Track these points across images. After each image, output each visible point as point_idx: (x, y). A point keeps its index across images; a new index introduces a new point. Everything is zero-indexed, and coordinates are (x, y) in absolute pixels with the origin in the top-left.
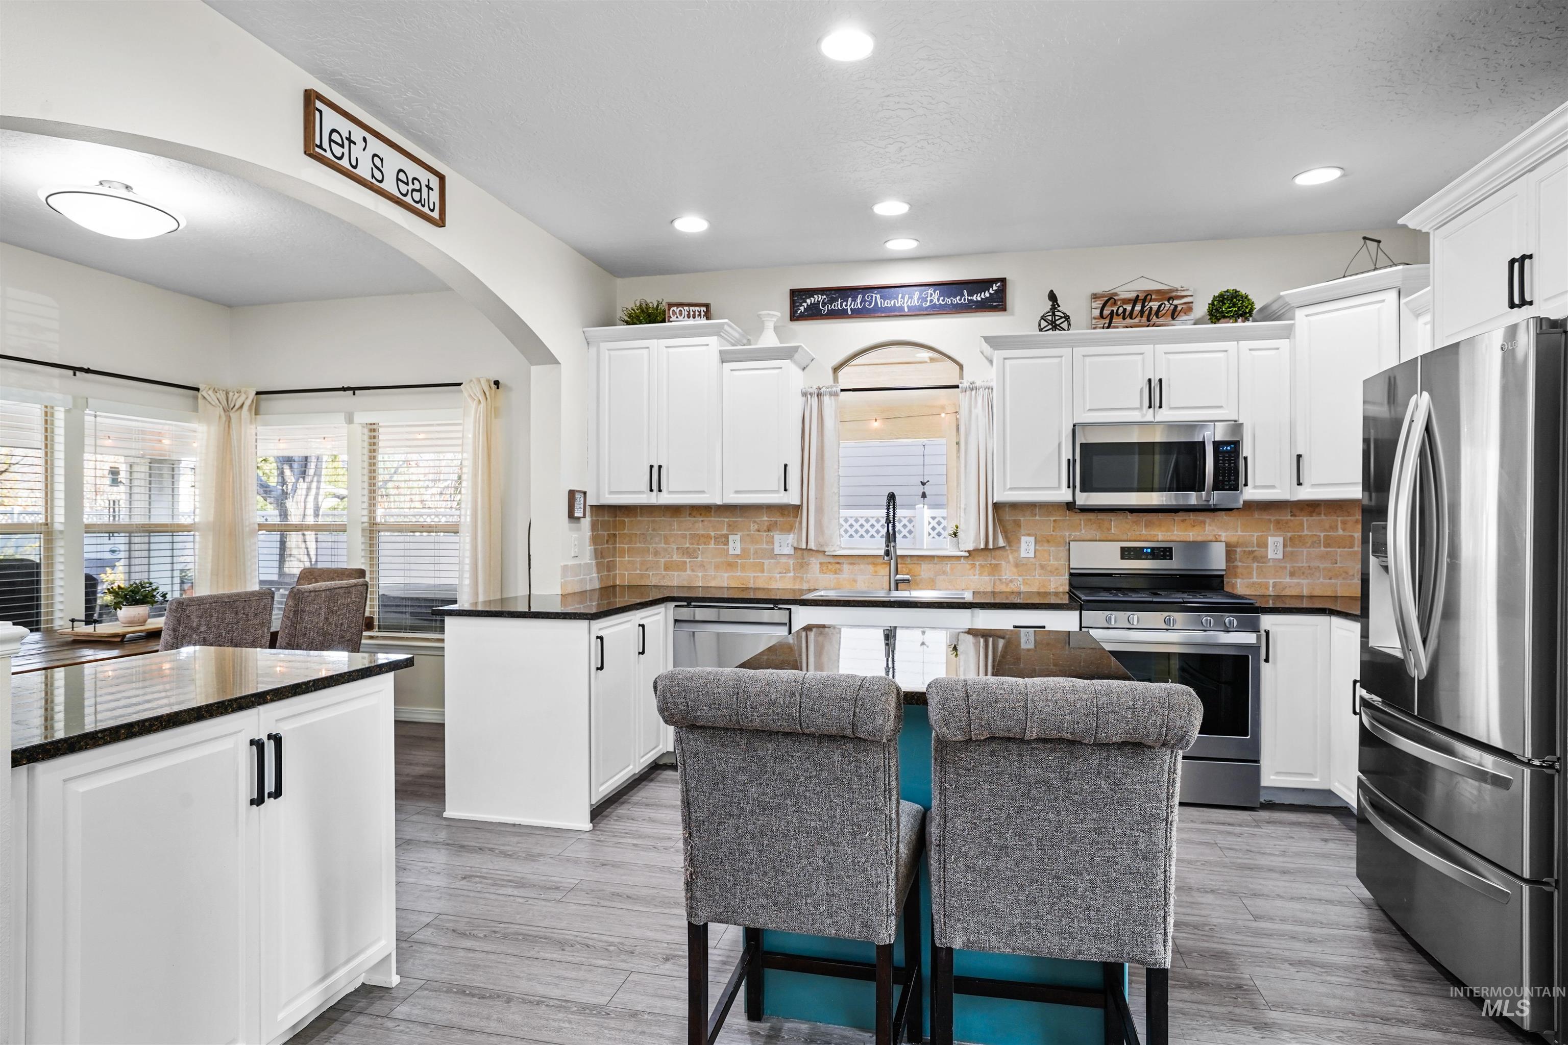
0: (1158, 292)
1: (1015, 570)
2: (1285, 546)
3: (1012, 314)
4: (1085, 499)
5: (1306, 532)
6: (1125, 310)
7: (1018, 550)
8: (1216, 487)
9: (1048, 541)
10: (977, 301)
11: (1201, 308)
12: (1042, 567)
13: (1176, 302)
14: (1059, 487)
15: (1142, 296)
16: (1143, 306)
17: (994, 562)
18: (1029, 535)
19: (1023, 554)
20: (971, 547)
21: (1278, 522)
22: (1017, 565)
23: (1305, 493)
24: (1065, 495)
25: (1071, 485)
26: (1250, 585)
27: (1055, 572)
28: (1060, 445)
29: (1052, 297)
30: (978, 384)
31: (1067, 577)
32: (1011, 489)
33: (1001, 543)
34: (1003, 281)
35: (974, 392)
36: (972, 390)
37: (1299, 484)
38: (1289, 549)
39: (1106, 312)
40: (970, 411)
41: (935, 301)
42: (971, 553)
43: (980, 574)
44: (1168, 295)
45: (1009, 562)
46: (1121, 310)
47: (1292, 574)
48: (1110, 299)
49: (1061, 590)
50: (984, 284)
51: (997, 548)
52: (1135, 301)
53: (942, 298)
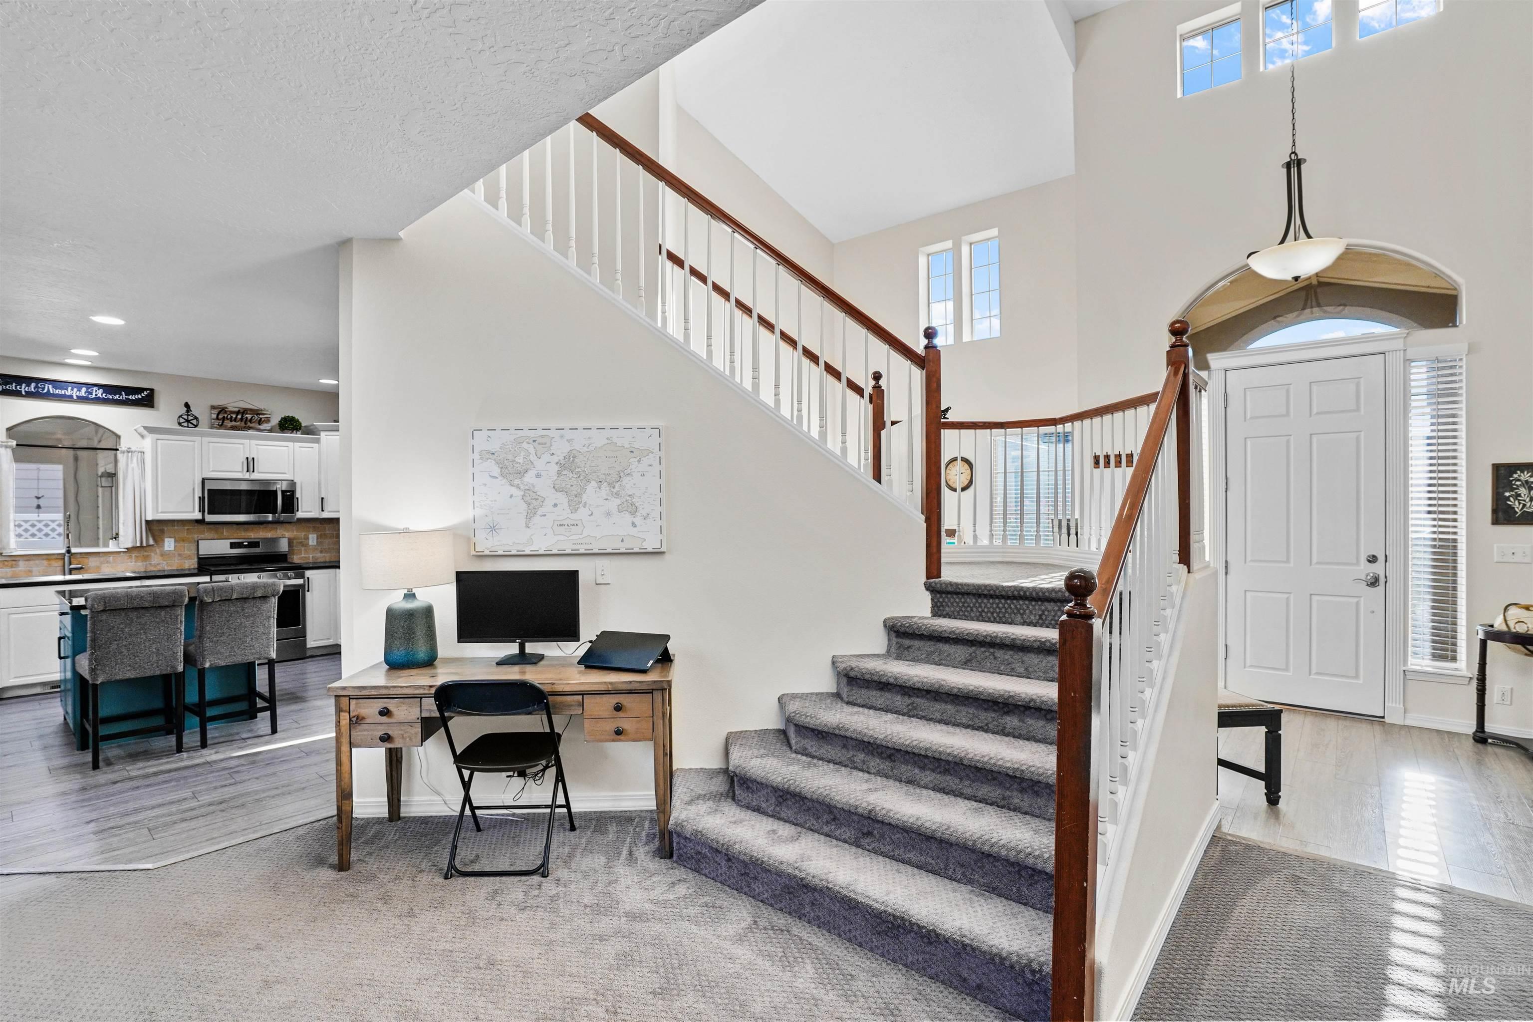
0: (251, 410)
1: (161, 558)
2: (317, 539)
3: (158, 410)
4: (209, 518)
5: (327, 532)
6: (232, 417)
7: (163, 546)
8: (283, 511)
9: (183, 541)
10: (133, 400)
11: (275, 421)
12: (180, 555)
13: (261, 416)
14: (194, 511)
15: (242, 411)
16: (242, 416)
17: (146, 554)
18: (170, 537)
19: (166, 548)
20: (129, 545)
21: (314, 527)
22: (162, 555)
23: (325, 515)
24: (198, 516)
25: (202, 510)
26: (300, 559)
27: (189, 557)
28: (194, 490)
29: (187, 405)
30: (133, 449)
31: (196, 560)
32: (162, 512)
33: (151, 542)
34: (152, 390)
35: (130, 454)
36: (128, 452)
37: (323, 511)
38: (319, 540)
39: (220, 416)
40: (127, 465)
41: (99, 395)
42: (129, 550)
43: (135, 562)
44: (257, 412)
45: (156, 554)
46: (229, 417)
47: (321, 552)
48: (222, 410)
49: (192, 567)
50: (139, 390)
51: (148, 546)
52: (238, 413)
53: (104, 395)
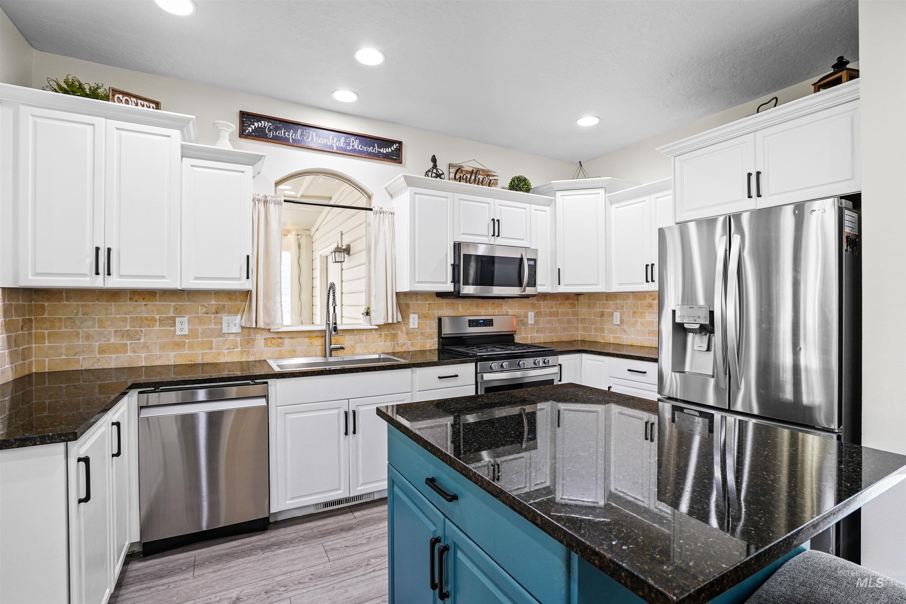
0: (483, 170)
1: (406, 337)
2: (535, 317)
3: (405, 167)
4: (469, 290)
5: (542, 310)
6: (467, 177)
7: (408, 324)
9: (426, 317)
10: (383, 153)
11: (505, 183)
12: (422, 334)
13: (490, 178)
14: (446, 282)
15: (475, 171)
16: (475, 177)
17: (393, 332)
18: (414, 313)
19: (411, 326)
20: (382, 322)
21: (532, 304)
22: (407, 334)
24: (449, 287)
25: (455, 280)
27: (430, 337)
28: (447, 254)
29: (434, 160)
30: (385, 209)
31: (436, 339)
32: (418, 282)
33: (400, 319)
34: (400, 143)
35: (382, 215)
36: (381, 213)
37: (559, 284)
38: (536, 318)
39: (457, 177)
40: (379, 228)
41: (356, 146)
42: (380, 327)
43: (385, 341)
44: (487, 174)
45: (403, 332)
46: (465, 177)
47: (537, 332)
48: (459, 169)
49: (433, 348)
50: (388, 143)
51: (398, 322)
52: (472, 173)
53: (360, 146)
